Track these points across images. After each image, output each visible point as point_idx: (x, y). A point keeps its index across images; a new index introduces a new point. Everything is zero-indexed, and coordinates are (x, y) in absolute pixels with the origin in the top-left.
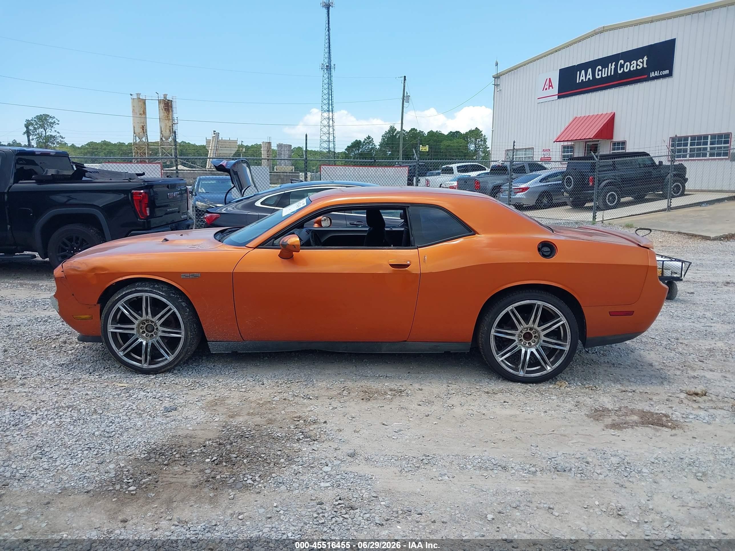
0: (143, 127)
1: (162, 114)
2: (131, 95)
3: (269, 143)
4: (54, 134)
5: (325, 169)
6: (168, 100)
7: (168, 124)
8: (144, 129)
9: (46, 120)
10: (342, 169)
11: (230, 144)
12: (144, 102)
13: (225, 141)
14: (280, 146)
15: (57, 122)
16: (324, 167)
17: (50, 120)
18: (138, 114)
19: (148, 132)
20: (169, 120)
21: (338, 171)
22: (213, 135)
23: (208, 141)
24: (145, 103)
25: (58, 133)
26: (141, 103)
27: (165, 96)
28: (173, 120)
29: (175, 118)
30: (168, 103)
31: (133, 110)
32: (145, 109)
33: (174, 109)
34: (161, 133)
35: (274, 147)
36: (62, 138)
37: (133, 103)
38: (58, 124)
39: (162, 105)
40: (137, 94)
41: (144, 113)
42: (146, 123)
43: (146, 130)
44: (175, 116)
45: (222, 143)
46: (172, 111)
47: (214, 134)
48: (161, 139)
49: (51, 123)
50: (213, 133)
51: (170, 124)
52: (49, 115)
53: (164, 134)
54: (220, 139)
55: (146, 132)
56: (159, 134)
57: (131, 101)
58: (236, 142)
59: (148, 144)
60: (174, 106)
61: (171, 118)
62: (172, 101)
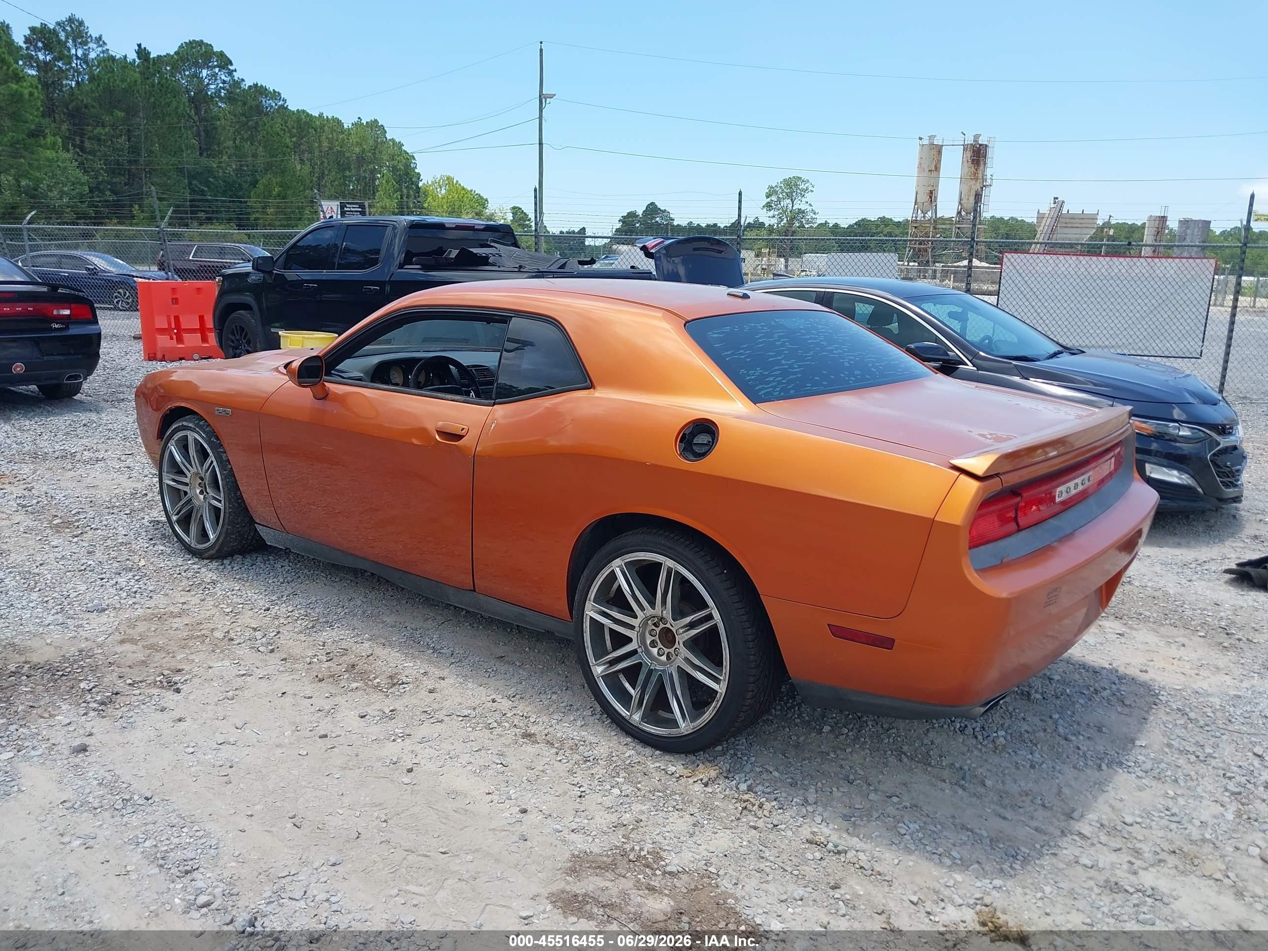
0: (931, 192)
1: (966, 170)
2: (921, 139)
3: (1163, 219)
4: (803, 207)
5: (1012, 260)
6: (981, 145)
7: (973, 187)
8: (932, 196)
9: (796, 185)
10: (1051, 261)
11: (1081, 221)
12: (939, 149)
13: (1073, 217)
14: (1185, 223)
15: (810, 188)
16: (1009, 256)
17: (802, 186)
18: (927, 170)
19: (938, 200)
20: (977, 179)
21: (1041, 265)
22: (1053, 206)
23: (1040, 217)
24: (940, 152)
25: (811, 205)
26: (935, 152)
27: (977, 137)
28: (984, 179)
29: (989, 177)
30: (979, 150)
31: (920, 164)
32: (939, 161)
33: (989, 161)
34: (960, 203)
35: (1173, 224)
36: (815, 214)
37: (921, 151)
38: (812, 191)
39: (969, 154)
40: (931, 137)
41: (937, 169)
42: (938, 186)
43: (936, 197)
44: (989, 172)
45: (1068, 220)
46: (985, 164)
47: (1055, 203)
48: (959, 213)
49: (802, 190)
50: (1052, 202)
51: (978, 187)
52: (800, 178)
53: (965, 205)
54: (1064, 211)
55: (935, 201)
56: (957, 204)
57: (918, 148)
58: (1094, 217)
59: (936, 221)
60: (989, 155)
61: (980, 176)
62: (986, 146)
